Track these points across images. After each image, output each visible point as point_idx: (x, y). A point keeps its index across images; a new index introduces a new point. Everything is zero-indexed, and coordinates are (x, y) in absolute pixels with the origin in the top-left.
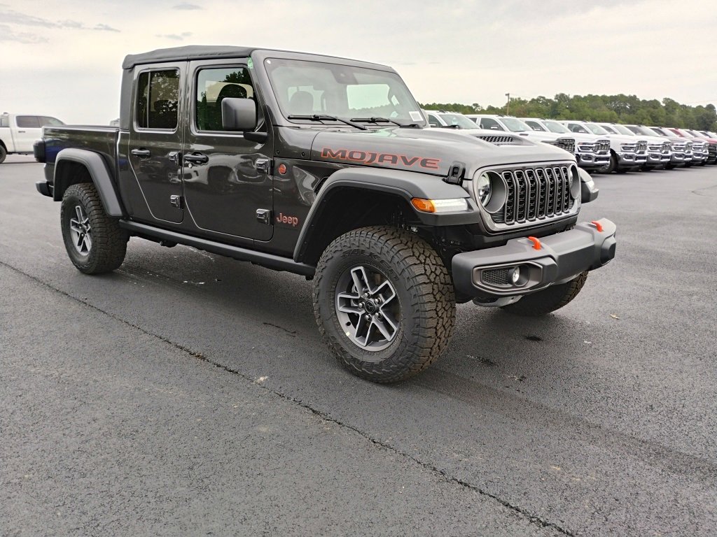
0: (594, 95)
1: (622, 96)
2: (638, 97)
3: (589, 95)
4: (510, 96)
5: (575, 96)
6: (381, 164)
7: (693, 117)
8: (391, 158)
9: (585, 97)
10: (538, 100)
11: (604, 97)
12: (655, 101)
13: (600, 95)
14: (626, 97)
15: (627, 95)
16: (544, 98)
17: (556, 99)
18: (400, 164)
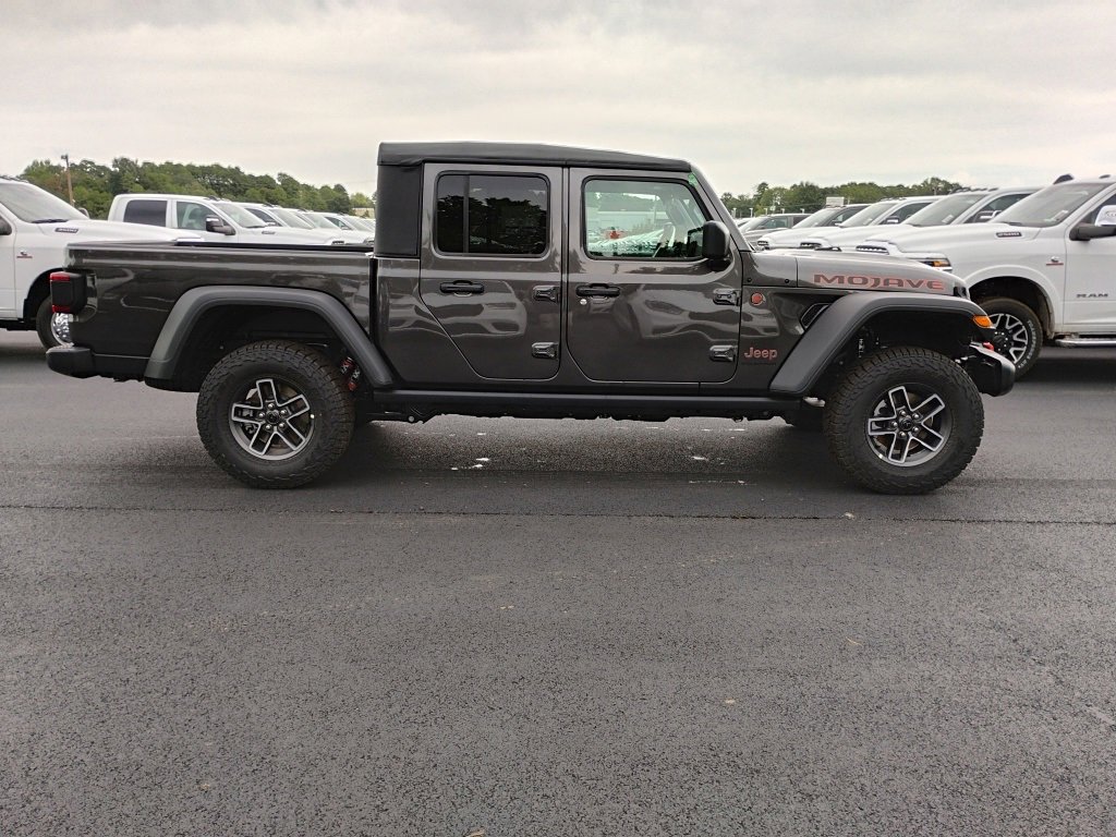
0: (175, 163)
1: (218, 167)
2: (242, 170)
3: (167, 163)
4: (71, 160)
5: (145, 164)
6: (886, 288)
7: (324, 202)
8: (896, 282)
9: (162, 166)
10: (82, 166)
11: (191, 168)
12: (267, 176)
13: (185, 164)
14: (225, 169)
15: (225, 165)
16: (92, 163)
17: (114, 166)
18: (907, 286)
